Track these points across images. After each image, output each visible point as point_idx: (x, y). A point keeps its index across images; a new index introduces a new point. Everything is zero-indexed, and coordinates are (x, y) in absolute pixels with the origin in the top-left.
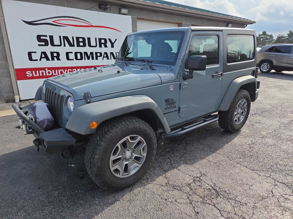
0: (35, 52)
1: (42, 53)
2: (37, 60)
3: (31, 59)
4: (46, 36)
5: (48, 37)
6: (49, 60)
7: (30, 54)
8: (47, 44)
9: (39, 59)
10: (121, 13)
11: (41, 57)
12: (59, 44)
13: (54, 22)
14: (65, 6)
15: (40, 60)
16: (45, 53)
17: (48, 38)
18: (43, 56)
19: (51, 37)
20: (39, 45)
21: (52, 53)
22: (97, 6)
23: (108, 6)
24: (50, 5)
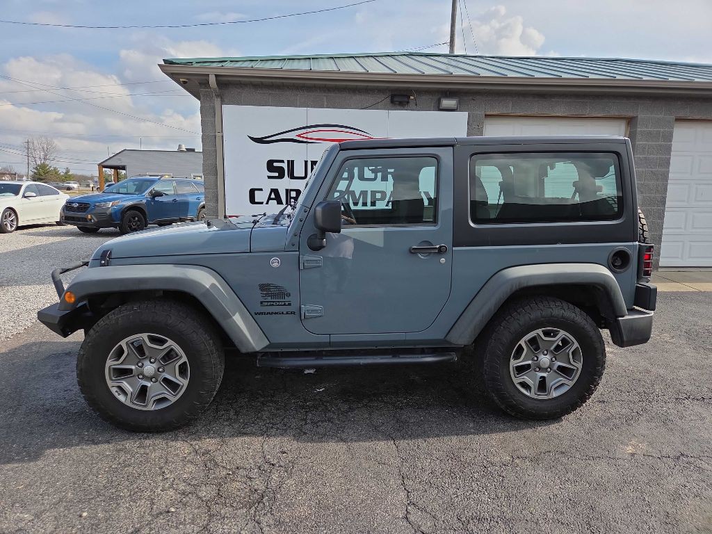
0: (261, 190)
1: (272, 190)
2: (262, 203)
3: (252, 200)
4: (283, 161)
5: (286, 162)
6: (282, 204)
7: (252, 192)
8: (281, 176)
9: (265, 202)
10: (441, 108)
11: (270, 198)
12: (303, 175)
13: (299, 136)
14: (322, 107)
15: (267, 203)
16: (275, 191)
17: (285, 166)
18: (273, 196)
19: (291, 164)
20: (269, 177)
21: (288, 192)
22: (388, 100)
23: (412, 98)
24: (297, 107)
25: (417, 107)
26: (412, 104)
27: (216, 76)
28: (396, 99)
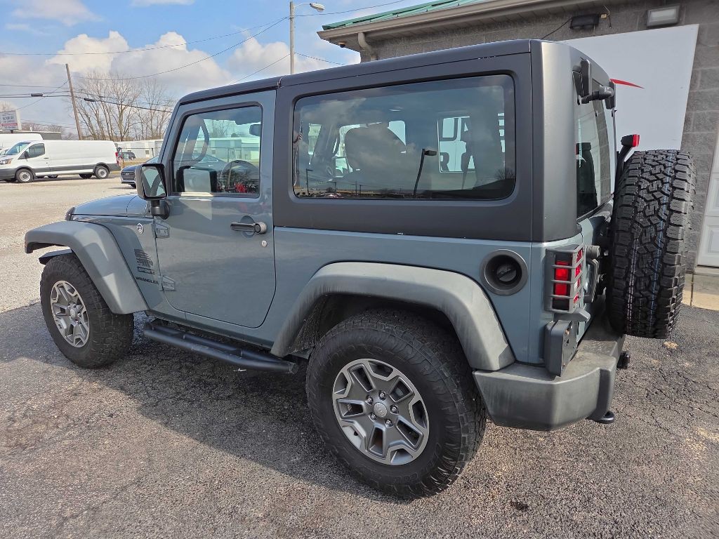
10: (649, 25)
22: (568, 26)
23: (603, 16)
25: (613, 29)
26: (603, 26)
27: (365, 34)
28: (576, 23)
